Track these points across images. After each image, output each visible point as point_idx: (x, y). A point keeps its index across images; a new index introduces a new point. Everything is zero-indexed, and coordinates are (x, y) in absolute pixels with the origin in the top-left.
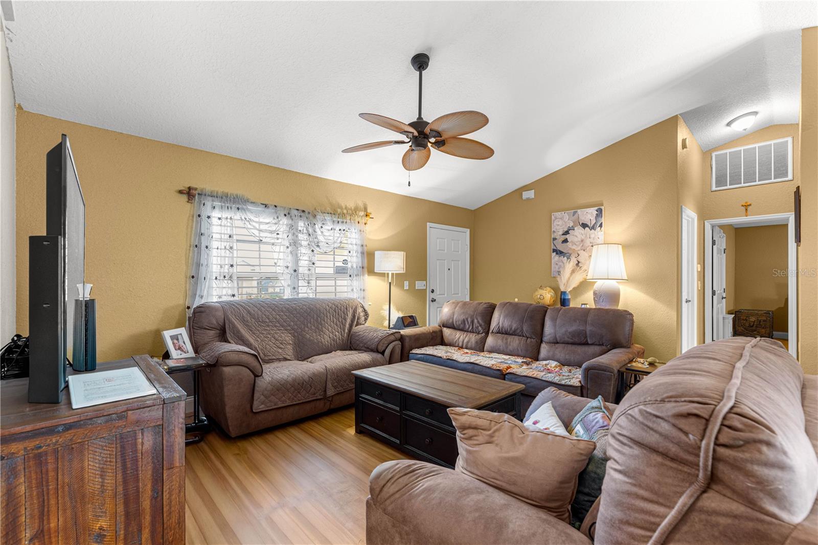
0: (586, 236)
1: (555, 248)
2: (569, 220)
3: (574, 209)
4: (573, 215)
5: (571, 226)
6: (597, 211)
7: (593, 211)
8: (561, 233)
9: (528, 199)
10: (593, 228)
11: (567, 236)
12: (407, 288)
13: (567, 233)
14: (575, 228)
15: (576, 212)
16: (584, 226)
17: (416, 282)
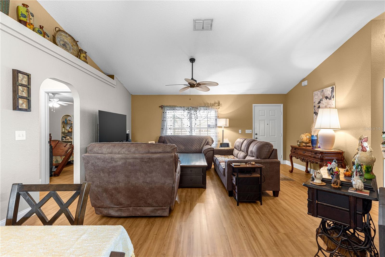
0: (327, 103)
1: (315, 111)
2: (320, 95)
3: (322, 89)
4: (322, 92)
5: (321, 99)
6: (332, 88)
7: (330, 89)
8: (317, 103)
9: (305, 86)
10: (330, 99)
11: (320, 104)
12: (241, 133)
13: (319, 103)
14: (323, 100)
15: (323, 91)
16: (327, 98)
17: (246, 130)
